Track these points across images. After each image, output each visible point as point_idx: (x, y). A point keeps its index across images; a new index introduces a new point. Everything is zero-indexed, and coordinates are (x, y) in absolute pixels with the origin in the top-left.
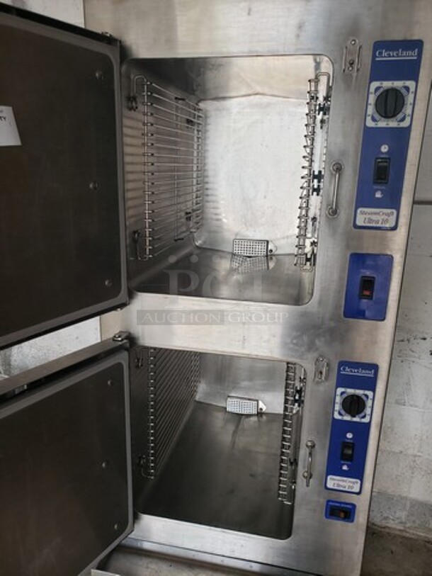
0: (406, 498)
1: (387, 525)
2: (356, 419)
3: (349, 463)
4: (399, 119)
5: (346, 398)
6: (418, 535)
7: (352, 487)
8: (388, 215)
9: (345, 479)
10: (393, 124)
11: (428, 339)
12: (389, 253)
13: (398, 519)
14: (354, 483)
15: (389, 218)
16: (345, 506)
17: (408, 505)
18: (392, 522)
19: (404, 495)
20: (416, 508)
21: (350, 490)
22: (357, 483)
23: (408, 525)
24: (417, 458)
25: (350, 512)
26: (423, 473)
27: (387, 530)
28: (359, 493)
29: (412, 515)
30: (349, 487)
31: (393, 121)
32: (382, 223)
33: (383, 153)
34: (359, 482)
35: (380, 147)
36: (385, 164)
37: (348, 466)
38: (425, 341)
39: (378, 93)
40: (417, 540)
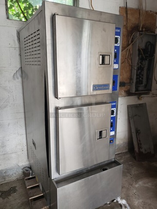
4: (118, 44)
8: (116, 66)
9: (111, 132)
12: (117, 75)
34: (114, 132)
37: (112, 129)
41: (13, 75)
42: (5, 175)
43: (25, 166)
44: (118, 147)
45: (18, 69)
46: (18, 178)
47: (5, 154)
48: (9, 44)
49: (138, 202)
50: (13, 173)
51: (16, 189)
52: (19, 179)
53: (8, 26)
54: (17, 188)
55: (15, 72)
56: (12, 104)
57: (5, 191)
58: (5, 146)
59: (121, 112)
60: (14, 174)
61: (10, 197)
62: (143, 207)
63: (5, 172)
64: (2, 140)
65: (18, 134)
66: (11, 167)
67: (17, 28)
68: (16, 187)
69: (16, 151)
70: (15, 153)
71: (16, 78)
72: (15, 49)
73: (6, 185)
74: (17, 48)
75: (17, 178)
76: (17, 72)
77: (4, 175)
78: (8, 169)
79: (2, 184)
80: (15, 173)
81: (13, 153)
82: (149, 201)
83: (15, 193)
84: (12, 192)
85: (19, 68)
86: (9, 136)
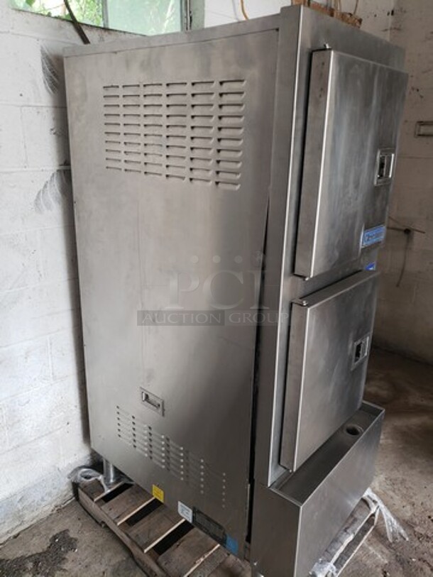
41: (35, 198)
42: (20, 508)
43: (77, 466)
45: (48, 179)
46: (59, 503)
47: (18, 446)
48: (21, 95)
49: (380, 483)
50: (44, 494)
51: (72, 539)
52: (63, 506)
53: (13, 34)
54: (72, 534)
55: (42, 188)
56: (34, 289)
57: (40, 554)
58: (19, 421)
60: (45, 498)
61: (67, 566)
62: (394, 491)
63: (23, 497)
64: (8, 406)
65: (55, 378)
66: (36, 480)
67: (43, 40)
68: (68, 530)
69: (51, 430)
70: (46, 435)
71: (44, 207)
72: (38, 112)
73: (34, 535)
74: (44, 110)
75: (56, 507)
76: (45, 186)
77: (20, 506)
78: (29, 488)
79: (15, 537)
80: (49, 494)
81: (43, 436)
82: (398, 475)
83: (75, 549)
84: (62, 549)
85: (51, 175)
86: (29, 390)
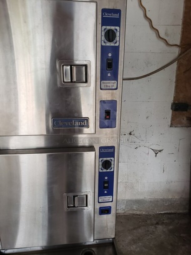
0: (124, 200)
1: (119, 212)
2: (108, 170)
3: (107, 190)
4: (114, 42)
5: (103, 162)
6: (130, 213)
7: (109, 200)
8: (114, 83)
9: (106, 197)
10: (112, 44)
11: (126, 134)
12: (115, 99)
13: (122, 209)
14: (110, 198)
15: (114, 85)
16: (107, 208)
17: (125, 202)
18: (120, 211)
19: (123, 199)
20: (128, 202)
21: (108, 201)
22: (111, 197)
23: (126, 210)
24: (127, 183)
25: (109, 210)
26: (129, 188)
27: (118, 214)
28: (112, 201)
29: (127, 206)
30: (108, 200)
31: (112, 43)
32: (111, 87)
33: (109, 57)
34: (112, 196)
35: (108, 55)
36: (111, 61)
37: (107, 191)
38: (125, 136)
39: (105, 31)
40: (129, 215)
44: (170, 203)
59: (179, 151)
